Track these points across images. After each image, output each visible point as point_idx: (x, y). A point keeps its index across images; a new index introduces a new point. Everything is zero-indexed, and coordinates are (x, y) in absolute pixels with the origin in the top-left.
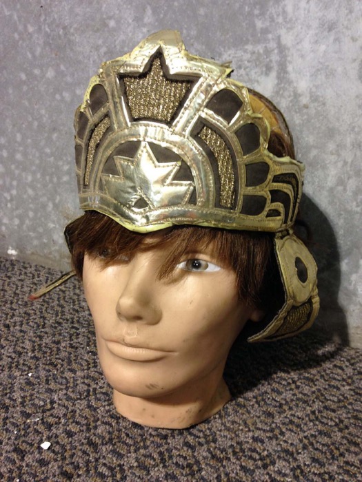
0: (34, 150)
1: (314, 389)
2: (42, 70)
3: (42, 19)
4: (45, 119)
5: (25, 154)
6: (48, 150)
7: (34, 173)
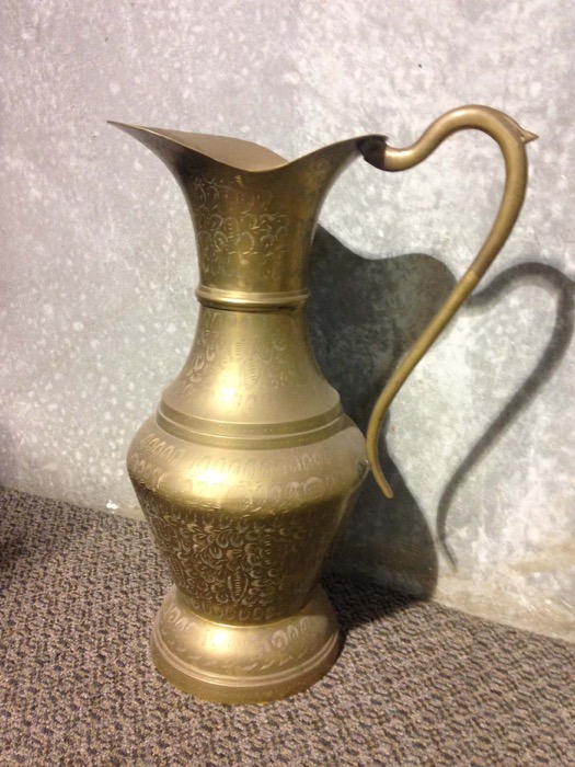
0: (147, 400)
1: (433, 657)
2: (162, 324)
3: (166, 278)
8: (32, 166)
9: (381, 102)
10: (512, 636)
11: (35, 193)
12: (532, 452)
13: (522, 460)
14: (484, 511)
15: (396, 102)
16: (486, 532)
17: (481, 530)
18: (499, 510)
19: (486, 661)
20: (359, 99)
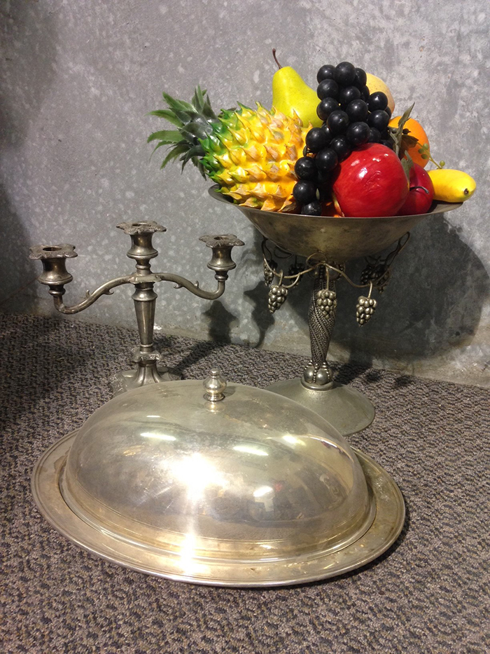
0: (186, 248)
2: (199, 192)
4: (198, 226)
5: (177, 251)
6: (198, 249)
7: (183, 266)
8: (92, 71)
9: (372, 23)
10: (453, 386)
11: (94, 91)
12: (470, 266)
13: (462, 272)
14: (435, 309)
15: (383, 24)
16: (436, 323)
17: (432, 322)
18: (445, 307)
19: (440, 400)
20: (356, 20)
